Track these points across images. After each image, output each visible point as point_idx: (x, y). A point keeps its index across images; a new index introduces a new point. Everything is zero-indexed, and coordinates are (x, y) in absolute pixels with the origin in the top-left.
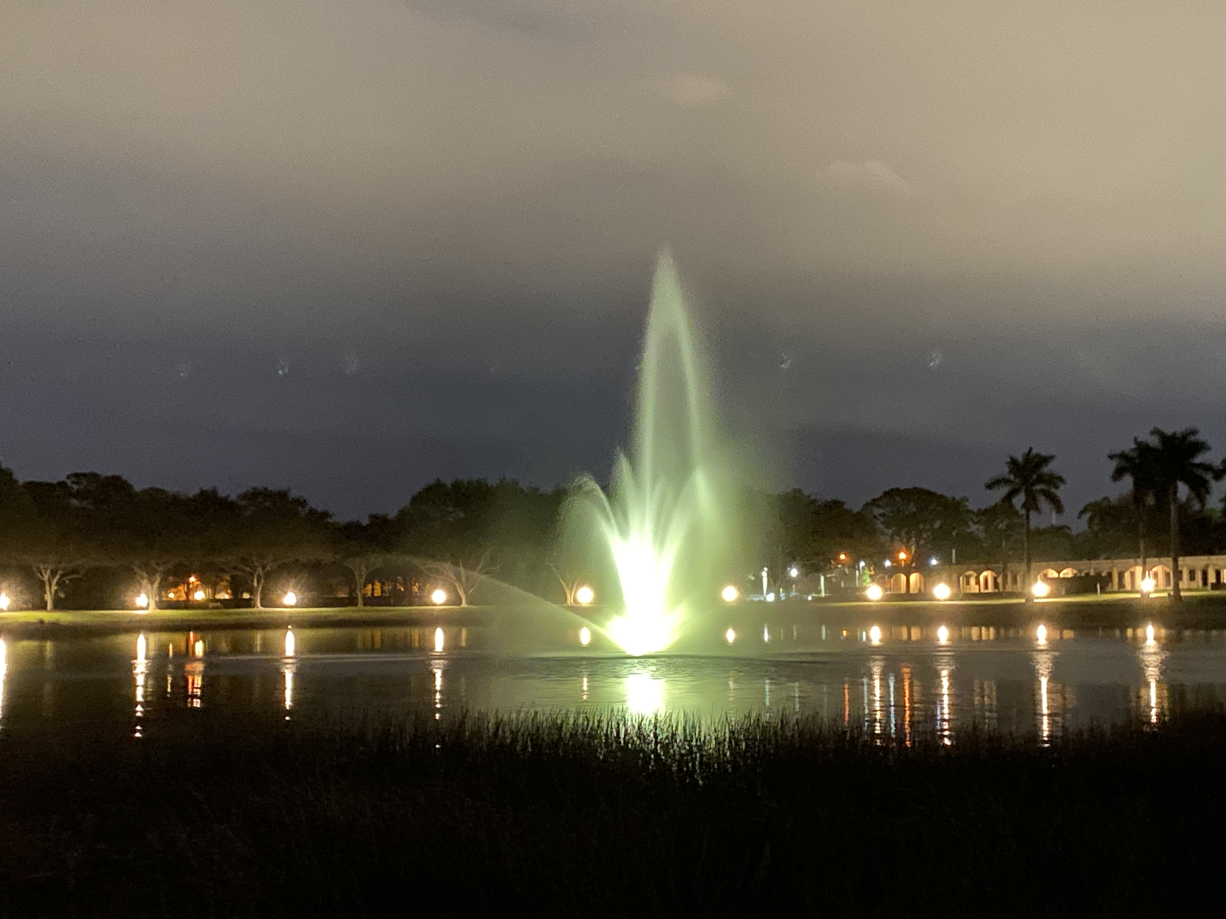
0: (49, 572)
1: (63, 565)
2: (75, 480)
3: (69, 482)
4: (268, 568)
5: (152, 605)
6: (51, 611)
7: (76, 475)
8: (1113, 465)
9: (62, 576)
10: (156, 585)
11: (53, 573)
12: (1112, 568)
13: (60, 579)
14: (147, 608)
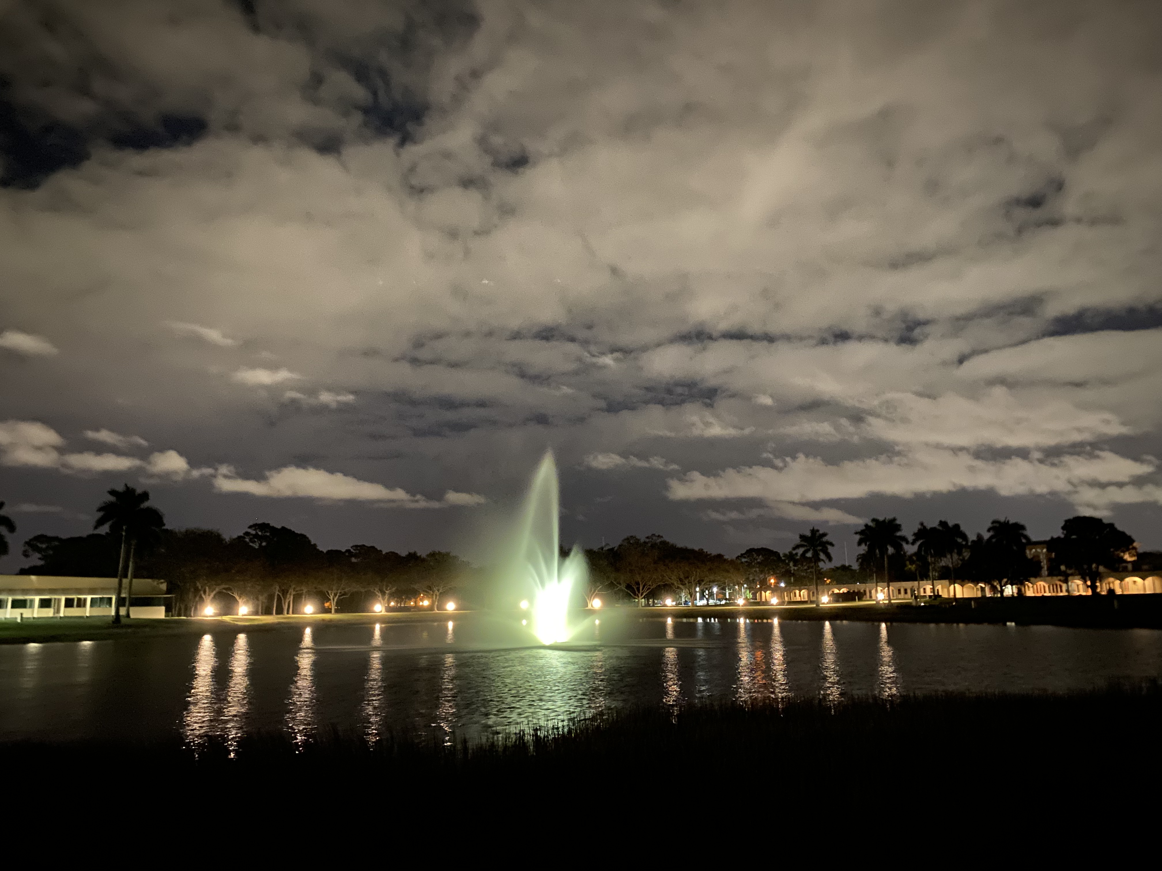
0: (333, 594)
1: (339, 591)
2: (355, 548)
3: (352, 550)
4: (441, 591)
5: (384, 610)
6: (333, 614)
7: (356, 546)
8: (858, 537)
9: (339, 596)
10: (386, 600)
11: (335, 595)
12: (866, 588)
13: (338, 598)
14: (381, 612)
